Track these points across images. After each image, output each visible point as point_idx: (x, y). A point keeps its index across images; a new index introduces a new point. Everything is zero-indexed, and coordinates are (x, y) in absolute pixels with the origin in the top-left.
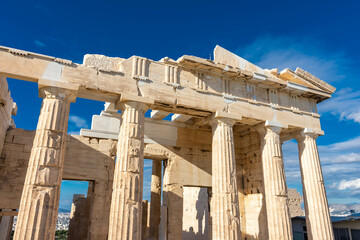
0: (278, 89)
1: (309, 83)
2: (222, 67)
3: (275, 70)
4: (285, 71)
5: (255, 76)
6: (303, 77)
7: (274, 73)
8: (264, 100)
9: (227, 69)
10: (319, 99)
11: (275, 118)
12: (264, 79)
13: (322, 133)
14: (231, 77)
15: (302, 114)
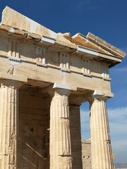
0: (70, 53)
1: (100, 48)
2: (6, 28)
3: (67, 34)
4: (76, 35)
5: (43, 39)
6: (94, 42)
7: (66, 37)
8: (55, 63)
9: (12, 31)
10: (111, 64)
11: (64, 79)
12: (53, 42)
13: (111, 95)
14: (19, 39)
15: (92, 77)
